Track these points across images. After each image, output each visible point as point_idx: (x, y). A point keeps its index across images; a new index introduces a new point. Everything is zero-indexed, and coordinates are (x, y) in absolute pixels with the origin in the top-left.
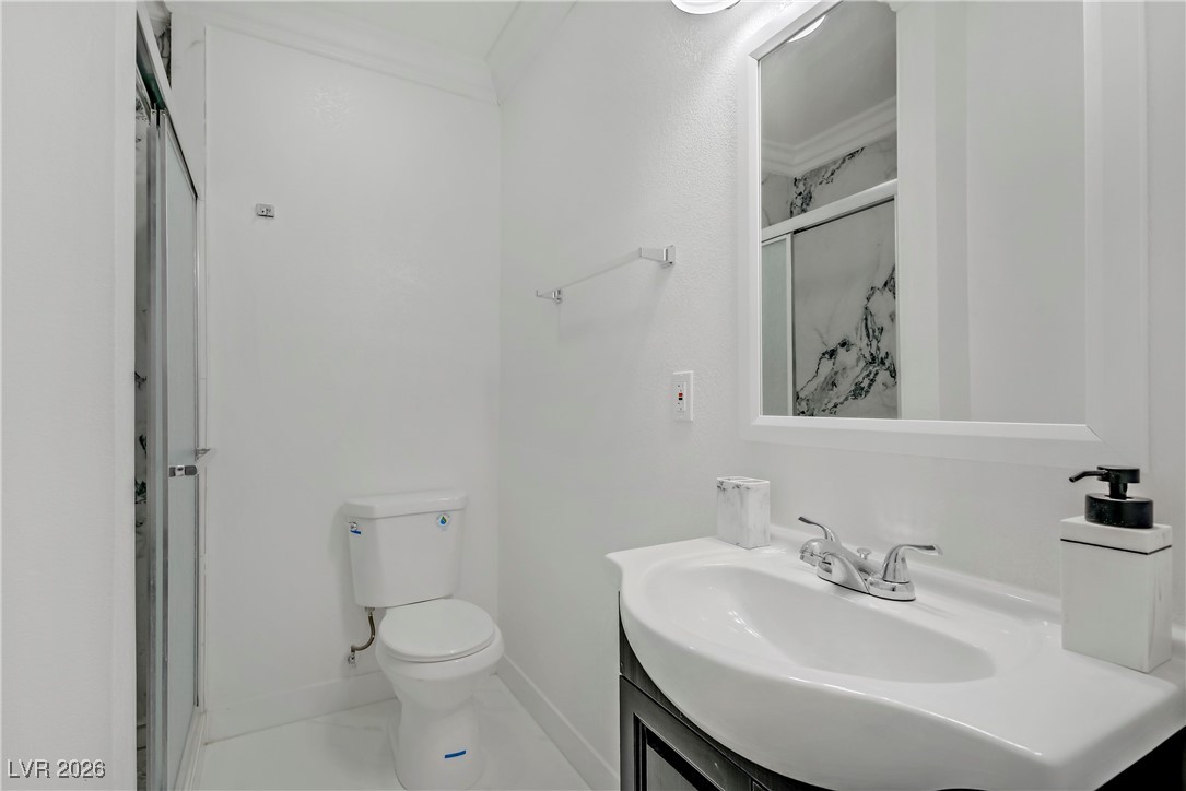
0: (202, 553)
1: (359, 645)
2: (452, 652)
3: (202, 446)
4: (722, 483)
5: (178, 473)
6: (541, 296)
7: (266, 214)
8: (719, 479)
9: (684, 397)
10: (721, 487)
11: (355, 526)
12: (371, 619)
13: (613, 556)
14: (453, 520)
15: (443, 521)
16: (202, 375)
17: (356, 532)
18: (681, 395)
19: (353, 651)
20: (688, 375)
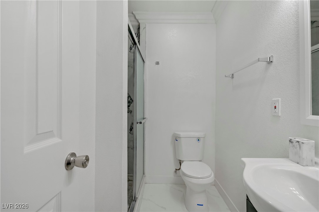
0: (145, 141)
1: (177, 169)
2: (199, 177)
3: (145, 117)
4: (291, 139)
5: (138, 123)
6: (227, 77)
7: (158, 63)
8: (290, 138)
9: (277, 107)
10: (291, 141)
11: (176, 139)
12: (180, 163)
13: (243, 159)
14: (201, 140)
15: (199, 140)
16: (145, 101)
17: (176, 140)
18: (275, 107)
19: (176, 170)
20: (279, 100)
